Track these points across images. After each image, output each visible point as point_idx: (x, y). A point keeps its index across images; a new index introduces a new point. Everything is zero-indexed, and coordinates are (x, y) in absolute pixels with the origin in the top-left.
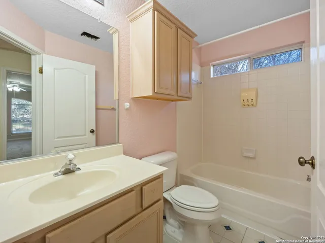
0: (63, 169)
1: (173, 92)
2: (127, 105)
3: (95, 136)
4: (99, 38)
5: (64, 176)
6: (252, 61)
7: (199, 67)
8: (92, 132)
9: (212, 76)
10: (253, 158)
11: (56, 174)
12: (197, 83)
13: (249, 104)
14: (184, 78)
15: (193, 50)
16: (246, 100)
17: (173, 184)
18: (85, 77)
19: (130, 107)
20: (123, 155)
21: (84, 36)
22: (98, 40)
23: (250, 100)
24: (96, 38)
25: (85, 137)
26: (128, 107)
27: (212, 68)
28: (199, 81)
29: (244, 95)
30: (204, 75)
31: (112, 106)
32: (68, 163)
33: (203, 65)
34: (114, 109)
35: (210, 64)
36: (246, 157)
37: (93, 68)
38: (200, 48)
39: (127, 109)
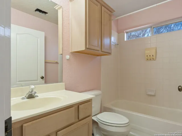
0: (27, 96)
1: (99, 49)
2: (68, 57)
3: (44, 81)
4: (47, 13)
5: (28, 99)
6: (153, 29)
7: (116, 33)
8: (42, 78)
9: (125, 40)
10: (154, 96)
11: (23, 98)
12: (116, 45)
13: (151, 59)
14: (106, 41)
15: (112, 21)
16: (149, 56)
17: (99, 111)
18: (38, 40)
19: (69, 58)
20: (65, 90)
21: (37, 12)
22: (47, 14)
23: (151, 56)
24: (45, 13)
25: (37, 81)
26: (68, 58)
27: (125, 34)
28: (117, 43)
29: (147, 52)
30: (120, 39)
31: (56, 61)
32: (31, 91)
33: (120, 32)
34: (57, 63)
35: (124, 31)
36: (149, 95)
37: (43, 34)
38: (118, 20)
39: (68, 60)
